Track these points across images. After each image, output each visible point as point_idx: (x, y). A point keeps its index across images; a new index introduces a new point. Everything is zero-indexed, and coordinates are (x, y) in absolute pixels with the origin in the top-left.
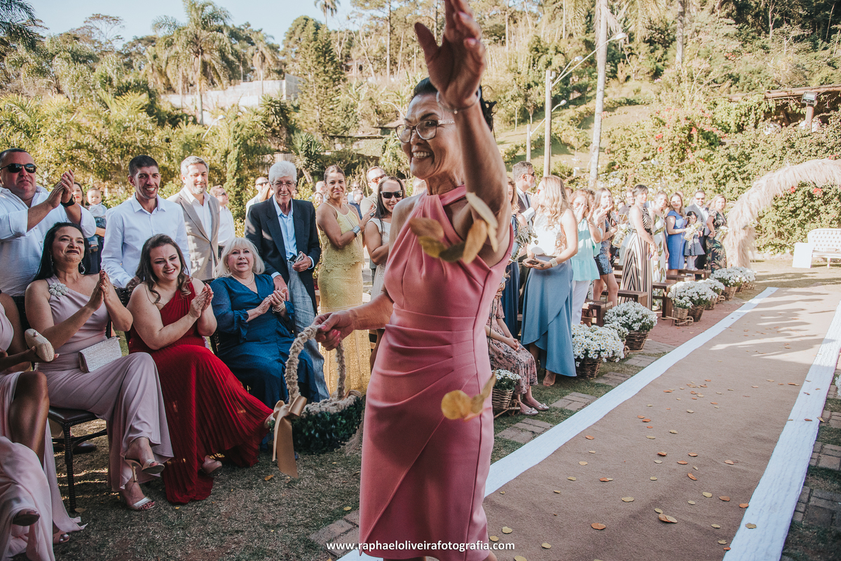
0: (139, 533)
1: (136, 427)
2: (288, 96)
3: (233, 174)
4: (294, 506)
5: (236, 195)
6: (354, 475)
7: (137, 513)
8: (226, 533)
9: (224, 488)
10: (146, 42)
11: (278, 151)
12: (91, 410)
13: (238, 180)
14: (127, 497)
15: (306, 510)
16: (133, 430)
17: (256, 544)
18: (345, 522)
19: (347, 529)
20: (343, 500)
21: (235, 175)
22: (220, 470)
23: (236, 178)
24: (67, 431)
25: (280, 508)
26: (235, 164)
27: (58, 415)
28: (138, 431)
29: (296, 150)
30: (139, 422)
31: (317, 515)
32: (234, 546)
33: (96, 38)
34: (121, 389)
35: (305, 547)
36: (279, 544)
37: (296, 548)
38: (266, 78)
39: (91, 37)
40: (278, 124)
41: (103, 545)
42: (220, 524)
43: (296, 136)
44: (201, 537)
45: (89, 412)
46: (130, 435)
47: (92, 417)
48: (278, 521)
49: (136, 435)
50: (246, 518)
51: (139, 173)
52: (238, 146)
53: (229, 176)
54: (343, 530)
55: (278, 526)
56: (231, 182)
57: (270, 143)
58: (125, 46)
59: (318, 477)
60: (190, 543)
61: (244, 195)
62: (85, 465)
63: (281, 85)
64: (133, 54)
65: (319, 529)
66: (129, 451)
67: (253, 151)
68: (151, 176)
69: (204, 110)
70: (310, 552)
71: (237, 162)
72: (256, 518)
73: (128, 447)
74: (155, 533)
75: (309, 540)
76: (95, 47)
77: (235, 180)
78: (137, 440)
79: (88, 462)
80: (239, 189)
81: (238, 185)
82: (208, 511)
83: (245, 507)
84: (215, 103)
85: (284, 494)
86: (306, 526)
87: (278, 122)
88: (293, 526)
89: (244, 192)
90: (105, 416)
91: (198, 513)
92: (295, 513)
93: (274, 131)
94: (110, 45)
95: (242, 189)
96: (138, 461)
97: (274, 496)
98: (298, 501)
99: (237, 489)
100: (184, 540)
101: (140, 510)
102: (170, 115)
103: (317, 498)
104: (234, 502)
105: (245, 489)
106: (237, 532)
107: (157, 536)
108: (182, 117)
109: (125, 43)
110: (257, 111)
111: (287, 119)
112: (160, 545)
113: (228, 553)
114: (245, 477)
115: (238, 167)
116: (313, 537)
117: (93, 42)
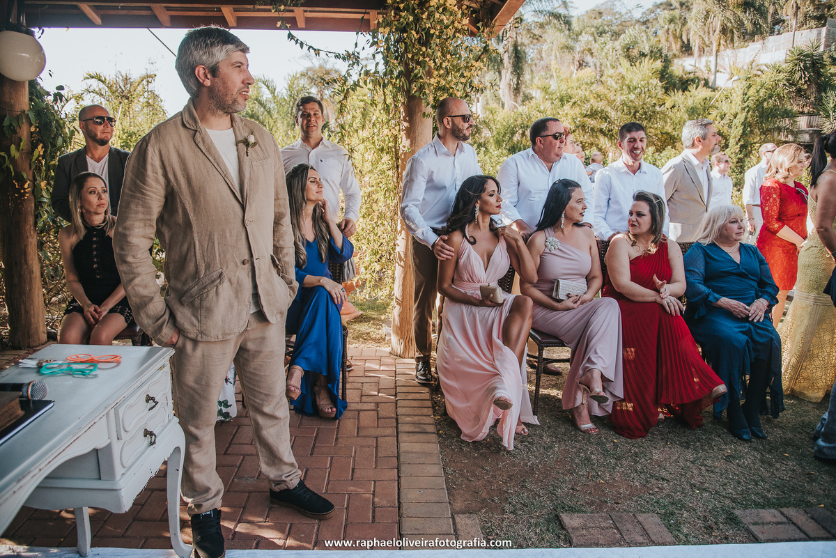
0: (580, 449)
1: (593, 359)
2: (827, 46)
3: (737, 139)
4: (726, 478)
5: (737, 162)
6: (807, 474)
7: (582, 434)
8: (652, 476)
9: (662, 439)
10: (665, 6)
11: (802, 113)
12: (561, 338)
13: (742, 146)
14: (577, 418)
15: (738, 487)
16: (589, 360)
17: (678, 496)
18: (779, 514)
19: (779, 520)
20: (784, 493)
21: (739, 140)
22: (663, 423)
23: (739, 144)
24: (541, 351)
25: (711, 475)
26: (740, 129)
27: (537, 336)
28: (593, 363)
29: (826, 111)
30: (596, 355)
31: (749, 495)
32: (656, 490)
33: (617, 10)
34: (587, 325)
35: (727, 518)
36: (701, 505)
37: (716, 515)
38: (800, 27)
39: (613, 9)
40: (806, 82)
41: (551, 448)
42: (650, 467)
43: (829, 94)
44: (630, 471)
45: (560, 340)
46: (587, 365)
47: (562, 344)
48: (706, 485)
49: (591, 366)
50: (675, 471)
51: (628, 138)
52: (746, 110)
53: (732, 141)
54: (774, 520)
55: (705, 490)
56: (734, 147)
57: (792, 104)
58: (644, 13)
59: (762, 461)
60: (619, 472)
61: (747, 163)
62: (550, 384)
63: (819, 34)
64: (651, 20)
65: (746, 508)
66: (583, 378)
67: (769, 114)
68: (638, 140)
69: (718, 71)
70: (730, 525)
71: (743, 127)
72: (685, 475)
73: (583, 374)
74: (592, 453)
75: (732, 513)
76: (616, 19)
77: (738, 146)
78: (591, 370)
79: (553, 383)
80: (741, 156)
81: (741, 151)
82: (642, 453)
83: (677, 461)
84: (732, 63)
85: (720, 464)
86: (733, 500)
87: (807, 79)
88: (720, 495)
89: (747, 160)
90: (571, 345)
91: (633, 452)
92: (726, 485)
93: (799, 90)
94: (629, 14)
95: (746, 156)
96: (589, 388)
97: (709, 463)
98: (732, 475)
99: (674, 444)
100: (614, 468)
101: (584, 432)
102: (681, 79)
103: (754, 481)
104: (668, 454)
105: (682, 446)
106: (663, 479)
107: (593, 457)
108: (693, 81)
109: (644, 10)
110: (780, 69)
111: (819, 75)
112: (594, 464)
113: (650, 494)
114: (685, 436)
115: (744, 132)
116: (737, 512)
117: (615, 14)
